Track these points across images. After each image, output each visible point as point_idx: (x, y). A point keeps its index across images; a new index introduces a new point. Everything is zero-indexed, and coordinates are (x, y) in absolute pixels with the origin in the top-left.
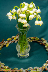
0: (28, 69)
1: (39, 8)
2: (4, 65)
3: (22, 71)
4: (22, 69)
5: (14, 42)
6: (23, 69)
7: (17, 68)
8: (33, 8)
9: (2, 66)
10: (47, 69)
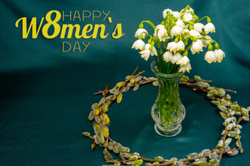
0: (189, 158)
1: (209, 19)
2: (129, 151)
3: (175, 163)
4: (174, 160)
5: (132, 88)
6: (176, 159)
7: (161, 158)
8: (195, 22)
9: (126, 154)
10: (230, 152)
